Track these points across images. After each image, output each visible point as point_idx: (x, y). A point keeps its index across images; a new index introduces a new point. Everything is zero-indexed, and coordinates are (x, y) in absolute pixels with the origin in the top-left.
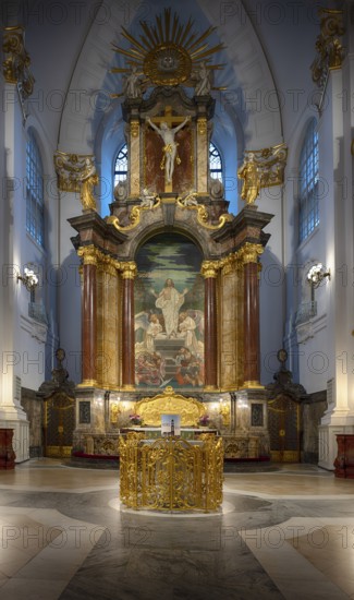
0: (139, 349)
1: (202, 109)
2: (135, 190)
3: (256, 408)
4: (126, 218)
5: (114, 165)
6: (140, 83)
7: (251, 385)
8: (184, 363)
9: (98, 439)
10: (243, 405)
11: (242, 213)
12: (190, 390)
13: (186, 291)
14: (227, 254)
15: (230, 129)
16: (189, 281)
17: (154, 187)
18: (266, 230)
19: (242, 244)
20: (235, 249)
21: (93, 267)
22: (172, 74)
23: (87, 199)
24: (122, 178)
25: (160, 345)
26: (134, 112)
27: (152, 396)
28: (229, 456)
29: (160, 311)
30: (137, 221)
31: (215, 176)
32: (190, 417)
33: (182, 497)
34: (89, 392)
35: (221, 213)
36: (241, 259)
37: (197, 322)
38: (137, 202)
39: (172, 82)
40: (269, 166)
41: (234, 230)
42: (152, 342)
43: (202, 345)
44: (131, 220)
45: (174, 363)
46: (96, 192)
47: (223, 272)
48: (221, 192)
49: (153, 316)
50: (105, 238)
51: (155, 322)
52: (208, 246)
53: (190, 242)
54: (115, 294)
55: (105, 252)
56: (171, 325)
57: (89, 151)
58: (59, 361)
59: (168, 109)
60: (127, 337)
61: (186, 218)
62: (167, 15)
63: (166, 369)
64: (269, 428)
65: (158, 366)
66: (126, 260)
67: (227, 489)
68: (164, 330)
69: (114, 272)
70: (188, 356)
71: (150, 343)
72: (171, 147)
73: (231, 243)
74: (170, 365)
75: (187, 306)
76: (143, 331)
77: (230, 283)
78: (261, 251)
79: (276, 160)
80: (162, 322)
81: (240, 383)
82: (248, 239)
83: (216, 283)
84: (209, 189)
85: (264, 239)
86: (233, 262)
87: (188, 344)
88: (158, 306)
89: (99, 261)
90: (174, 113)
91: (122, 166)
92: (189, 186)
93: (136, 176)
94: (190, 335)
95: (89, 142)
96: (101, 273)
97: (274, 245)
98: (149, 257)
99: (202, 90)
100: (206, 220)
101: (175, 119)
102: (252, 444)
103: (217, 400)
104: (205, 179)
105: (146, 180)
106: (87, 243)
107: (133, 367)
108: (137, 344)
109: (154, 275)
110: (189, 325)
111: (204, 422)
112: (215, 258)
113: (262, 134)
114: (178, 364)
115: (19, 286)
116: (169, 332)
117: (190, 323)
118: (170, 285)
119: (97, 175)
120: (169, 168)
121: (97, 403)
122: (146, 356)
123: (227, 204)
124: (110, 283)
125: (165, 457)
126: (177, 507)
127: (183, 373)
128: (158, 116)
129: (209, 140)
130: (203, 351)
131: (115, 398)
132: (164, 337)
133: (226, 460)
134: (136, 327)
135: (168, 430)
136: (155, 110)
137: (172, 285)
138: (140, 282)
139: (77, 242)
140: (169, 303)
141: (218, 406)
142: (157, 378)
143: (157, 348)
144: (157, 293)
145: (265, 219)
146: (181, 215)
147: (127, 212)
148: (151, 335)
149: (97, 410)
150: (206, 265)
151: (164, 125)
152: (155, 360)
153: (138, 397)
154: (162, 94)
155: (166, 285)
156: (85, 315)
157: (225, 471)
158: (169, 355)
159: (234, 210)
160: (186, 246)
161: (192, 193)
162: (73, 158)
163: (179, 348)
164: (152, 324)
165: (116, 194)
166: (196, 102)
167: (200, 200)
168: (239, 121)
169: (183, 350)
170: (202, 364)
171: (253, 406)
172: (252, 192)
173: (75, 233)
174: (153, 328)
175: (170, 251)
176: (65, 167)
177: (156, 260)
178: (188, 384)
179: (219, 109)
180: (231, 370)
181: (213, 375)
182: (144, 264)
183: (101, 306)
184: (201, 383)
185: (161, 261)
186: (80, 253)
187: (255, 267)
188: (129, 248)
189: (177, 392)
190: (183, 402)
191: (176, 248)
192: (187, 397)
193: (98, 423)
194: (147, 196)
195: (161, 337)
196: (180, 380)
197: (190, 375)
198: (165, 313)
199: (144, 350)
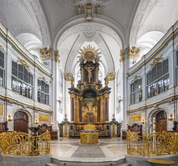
1: (97, 65)
2: (82, 82)
4: (80, 88)
7: (107, 122)
8: (93, 117)
11: (105, 88)
13: (93, 102)
14: (102, 95)
16: (94, 100)
17: (86, 81)
18: (110, 91)
19: (105, 94)
23: (72, 84)
25: (88, 114)
26: (82, 66)
27: (86, 124)
29: (88, 106)
30: (83, 89)
32: (94, 128)
34: (73, 124)
35: (101, 87)
36: (104, 97)
37: (96, 109)
40: (111, 76)
41: (103, 91)
43: (97, 113)
49: (86, 108)
50: (76, 92)
52: (98, 94)
53: (94, 92)
55: (76, 95)
56: (90, 109)
59: (89, 65)
60: (81, 112)
63: (89, 118)
64: (110, 130)
66: (80, 96)
68: (89, 110)
70: (94, 116)
71: (86, 113)
72: (90, 73)
73: (103, 93)
74: (90, 118)
75: (93, 106)
77: (102, 101)
79: (113, 75)
80: (88, 109)
81: (105, 121)
82: (106, 93)
83: (100, 101)
84: (98, 82)
87: (94, 113)
88: (87, 105)
90: (91, 66)
92: (94, 81)
93: (83, 79)
94: (94, 111)
98: (85, 95)
99: (97, 62)
100: (98, 88)
101: (91, 68)
102: (107, 133)
104: (97, 80)
106: (72, 93)
107: (82, 118)
108: (83, 113)
109: (86, 99)
112: (99, 96)
113: (110, 70)
114: (92, 117)
116: (90, 111)
117: (94, 109)
120: (90, 78)
121: (74, 126)
122: (85, 116)
123: (102, 85)
125: (88, 136)
127: (93, 119)
128: (87, 67)
131: (78, 125)
132: (89, 112)
134: (83, 110)
136: (87, 66)
137: (90, 101)
138: (83, 101)
139: (70, 93)
140: (90, 105)
141: (100, 126)
142: (87, 120)
143: (87, 114)
144: (87, 103)
145: (110, 89)
146: (92, 87)
147: (81, 86)
150: (97, 97)
151: (89, 69)
152: (87, 117)
154: (88, 62)
155: (89, 101)
158: (90, 115)
159: (104, 86)
160: (93, 93)
163: (92, 114)
167: (96, 84)
170: (97, 117)
171: (107, 126)
173: (70, 91)
174: (86, 110)
175: (90, 94)
178: (94, 121)
180: (103, 119)
181: (99, 120)
182: (84, 97)
184: (96, 121)
185: (88, 96)
186: (71, 95)
187: (108, 98)
188: (81, 94)
189: (91, 123)
190: (92, 125)
191: (91, 94)
192: (93, 124)
193: (74, 130)
194: (85, 83)
195: (88, 112)
196: (92, 121)
197: (94, 120)
198: (89, 107)
199: (84, 115)
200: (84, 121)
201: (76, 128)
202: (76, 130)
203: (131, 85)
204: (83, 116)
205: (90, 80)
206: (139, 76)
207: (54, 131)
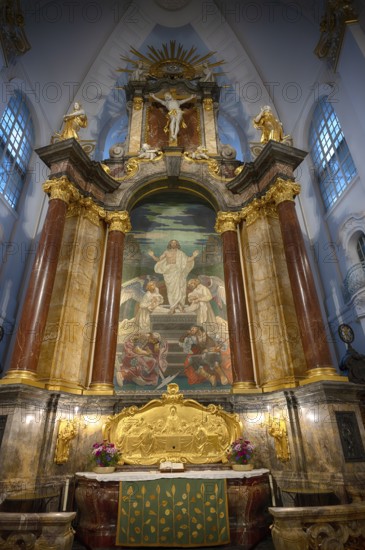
1: (207, 93)
2: (134, 149)
3: (344, 421)
4: (122, 173)
7: (319, 374)
8: (197, 348)
12: (209, 392)
13: (196, 254)
14: (250, 201)
16: (200, 242)
17: (156, 143)
25: (159, 323)
26: (138, 92)
27: (141, 404)
29: (161, 277)
30: (132, 174)
41: (258, 173)
42: (148, 319)
44: (127, 172)
45: (181, 349)
47: (248, 221)
49: (151, 284)
50: (87, 180)
51: (153, 291)
53: (197, 201)
55: (86, 194)
56: (176, 295)
61: (194, 171)
62: (173, 45)
63: (169, 359)
65: (156, 354)
66: (114, 209)
68: (166, 302)
69: (96, 220)
70: (202, 339)
71: (145, 320)
72: (176, 112)
73: (254, 189)
74: (174, 353)
75: (198, 272)
76: (134, 304)
77: (259, 232)
80: (164, 291)
82: (280, 175)
83: (237, 235)
84: (220, 152)
86: (259, 208)
87: (202, 320)
89: (75, 201)
93: (135, 138)
94: (204, 308)
96: (77, 217)
98: (148, 217)
100: (219, 174)
101: (181, 97)
104: (214, 143)
106: (58, 176)
109: (153, 236)
110: (202, 295)
111: (242, 455)
112: (235, 209)
114: (188, 351)
116: (173, 305)
117: (203, 292)
118: (174, 246)
122: (136, 340)
127: (195, 364)
131: (68, 408)
132: (165, 311)
137: (178, 247)
138: (132, 241)
140: (174, 268)
141: (263, 420)
142: (153, 373)
143: (155, 327)
144: (157, 256)
145: (298, 156)
146: (188, 164)
147: (123, 169)
148: (146, 309)
150: (222, 217)
151: (167, 98)
152: (151, 345)
153: (116, 406)
155: (170, 247)
158: (173, 336)
164: (149, 294)
166: (201, 87)
169: (194, 329)
171: (338, 415)
174: (150, 299)
175: (176, 211)
177: (157, 220)
180: (279, 353)
182: (140, 220)
185: (163, 221)
186: (47, 185)
188: (121, 198)
189: (186, 397)
190: (198, 413)
191: (184, 208)
192: (205, 402)
193: (16, 466)
194: (148, 150)
196: (192, 376)
197: (206, 367)
198: (168, 279)
199: (133, 331)
200: (129, 381)
201: (46, 440)
202: (42, 463)
204: (121, 341)
205: (174, 136)
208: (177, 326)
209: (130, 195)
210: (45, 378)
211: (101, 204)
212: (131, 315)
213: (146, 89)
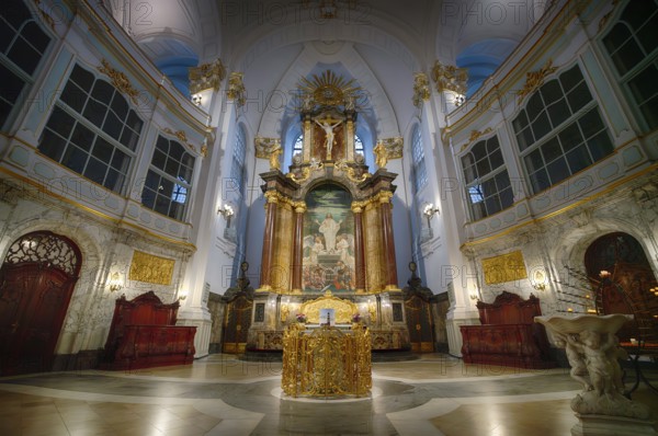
0: (306, 262)
1: (349, 117)
2: (307, 159)
3: (396, 307)
4: (300, 175)
5: (294, 145)
6: (311, 103)
7: (391, 288)
8: (340, 272)
9: (269, 335)
10: (386, 305)
11: (377, 173)
12: (345, 293)
13: (341, 221)
14: (369, 197)
15: (368, 128)
16: (343, 214)
17: (319, 157)
18: (394, 183)
19: (378, 191)
20: (374, 194)
21: (275, 204)
22: (331, 99)
23: (274, 162)
24: (299, 152)
25: (322, 260)
26: (308, 117)
27: (315, 298)
28: (377, 348)
29: (322, 235)
30: (307, 176)
31: (359, 152)
32: (345, 315)
33: (336, 383)
34: (265, 296)
35: (364, 172)
36: (378, 201)
37: (349, 243)
38: (308, 165)
39: (331, 103)
40: (393, 147)
41: (373, 182)
42: (316, 257)
43: (353, 259)
44: (303, 176)
46: (281, 158)
47: (367, 208)
48: (363, 161)
49: (317, 239)
50: (285, 186)
51: (318, 242)
52: (355, 192)
54: (290, 223)
55: (284, 196)
56: (330, 244)
57: (279, 136)
58: (243, 271)
59: (329, 116)
60: (297, 253)
61: (340, 175)
62: (329, 74)
64: (407, 323)
65: (320, 275)
66: (298, 200)
67: (376, 376)
68: (325, 248)
69: (290, 208)
70: (343, 267)
71: (314, 258)
72: (330, 135)
73: (371, 191)
74: (329, 277)
75: (342, 231)
76: (309, 249)
77: (371, 215)
78: (391, 195)
79: (397, 145)
80: (324, 243)
81: (383, 287)
82: (383, 188)
83: (362, 214)
84: (355, 160)
85: (393, 189)
87: (343, 258)
88: (320, 231)
89: (280, 201)
90: (332, 118)
91: (299, 145)
92: (342, 157)
93: (308, 150)
94: (345, 251)
95: (279, 132)
96: (280, 208)
97: (400, 192)
98: (315, 199)
99: (350, 107)
100: (354, 177)
101: (334, 121)
102: (395, 337)
103: (365, 301)
104: (352, 153)
105: (314, 153)
106: (271, 189)
107: (301, 277)
108: (305, 259)
109: (318, 211)
110: (343, 245)
111: (356, 319)
112: (361, 200)
113: (387, 130)
114: (336, 274)
115: (219, 216)
116: (328, 250)
117: (344, 243)
118: (329, 217)
119: (282, 148)
120: (329, 147)
121: (271, 304)
122: (311, 268)
123: (367, 168)
124: (286, 215)
125: (321, 345)
126: (332, 392)
127: (339, 280)
129: (354, 133)
130: (354, 263)
131: (285, 300)
133: (373, 351)
134: (304, 246)
135: (325, 321)
136: (321, 116)
137: (331, 217)
138: (308, 215)
139: (264, 189)
140: (329, 229)
141: (367, 306)
142: (319, 284)
143: (320, 261)
144: (320, 222)
145: (392, 177)
146: (337, 173)
147: (301, 171)
148: (315, 252)
149: (270, 310)
150: (355, 204)
151: (326, 124)
152: (318, 270)
153: (304, 300)
154: (325, 109)
155: (327, 217)
156: (266, 237)
157: (373, 360)
158: (328, 266)
159: (372, 171)
160: (341, 192)
161: (344, 160)
162: (267, 140)
163: (336, 261)
164: (316, 244)
165: (294, 161)
166: (346, 113)
167: (350, 165)
168: (373, 123)
169: (339, 262)
170: (354, 273)
171: (394, 305)
172: (383, 161)
173: (265, 183)
174: (317, 247)
175: (330, 195)
176: (261, 145)
178: (344, 289)
179: (360, 117)
180: (376, 277)
181: (362, 283)
182: (311, 202)
183: (278, 230)
184: (353, 288)
185: (323, 202)
186: (266, 195)
187: (388, 205)
188: (302, 193)
189: (335, 296)
190: (340, 303)
191: (335, 194)
192: (342, 298)
193: (270, 322)
194: (315, 161)
195: (323, 253)
196: (337, 285)
197: (345, 282)
198: (326, 236)
199: (310, 263)
200: (308, 288)
201: (278, 313)
202: (277, 321)
203: (463, 159)
205: (329, 152)
206: (486, 131)
207: (187, 324)
208: (331, 261)
209: (306, 191)
210: (274, 288)
211: (291, 198)
212: (308, 255)
213: (313, 114)
